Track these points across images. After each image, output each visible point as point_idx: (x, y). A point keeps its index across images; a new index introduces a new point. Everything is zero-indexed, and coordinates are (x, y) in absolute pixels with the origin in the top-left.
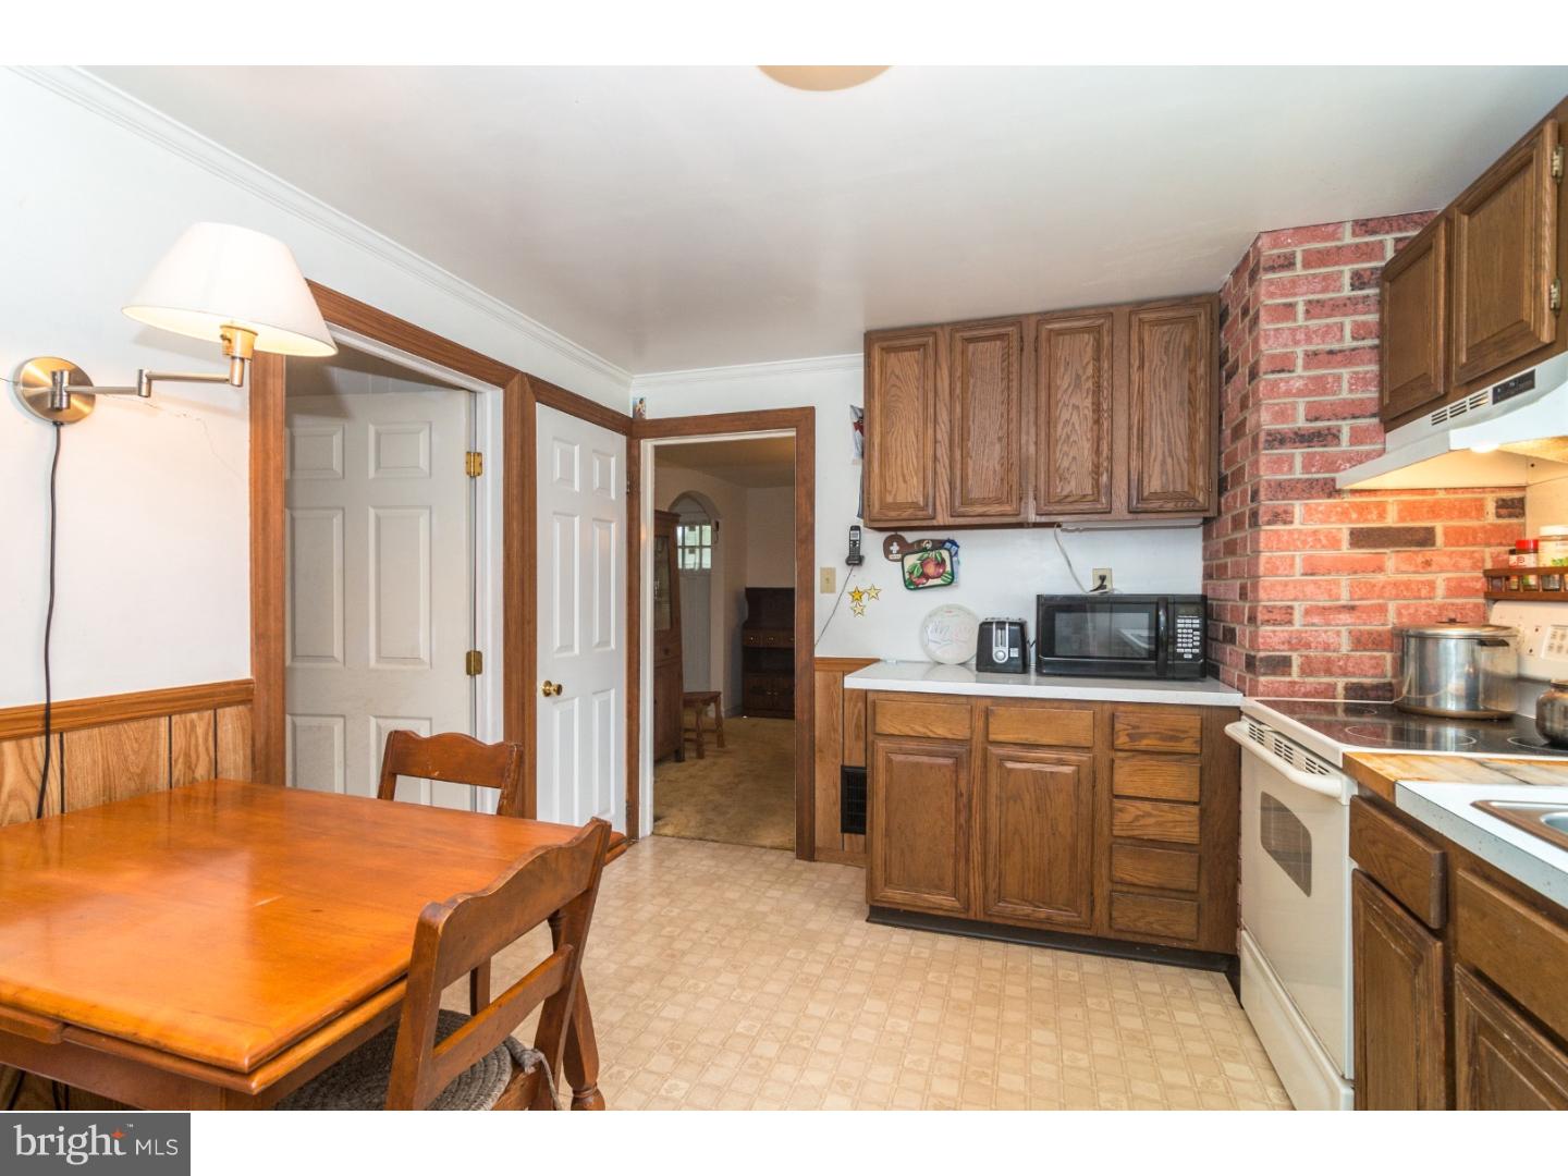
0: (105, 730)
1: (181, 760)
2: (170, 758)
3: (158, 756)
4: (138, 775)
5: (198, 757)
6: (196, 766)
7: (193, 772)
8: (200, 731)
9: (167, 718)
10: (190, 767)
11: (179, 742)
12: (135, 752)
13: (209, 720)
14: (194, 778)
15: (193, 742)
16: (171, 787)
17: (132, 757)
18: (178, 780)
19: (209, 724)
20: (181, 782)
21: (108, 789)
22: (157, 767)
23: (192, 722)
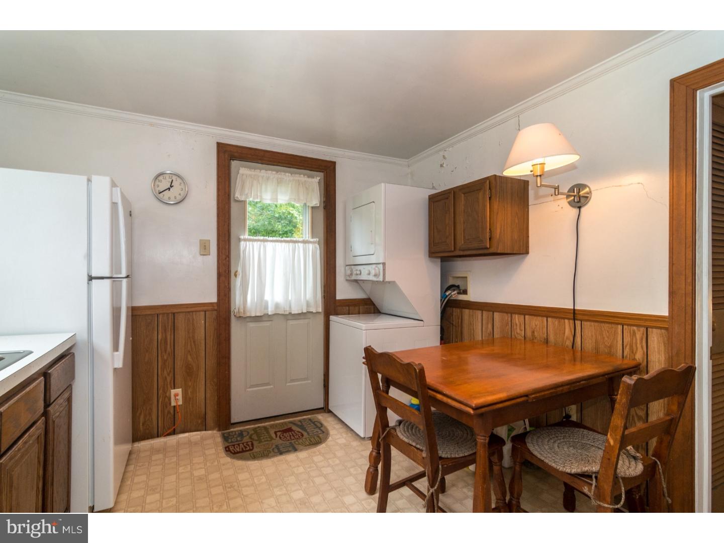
0: (596, 324)
1: (628, 347)
2: (623, 345)
3: (617, 342)
4: (609, 347)
5: (637, 349)
6: (636, 353)
7: (635, 356)
8: (638, 336)
9: (621, 326)
10: (633, 352)
11: (627, 339)
12: (608, 337)
13: (643, 332)
14: (634, 358)
15: (634, 341)
16: (623, 357)
17: (606, 339)
18: (627, 356)
19: (643, 334)
20: (628, 356)
21: (597, 349)
22: (617, 346)
23: (634, 332)
